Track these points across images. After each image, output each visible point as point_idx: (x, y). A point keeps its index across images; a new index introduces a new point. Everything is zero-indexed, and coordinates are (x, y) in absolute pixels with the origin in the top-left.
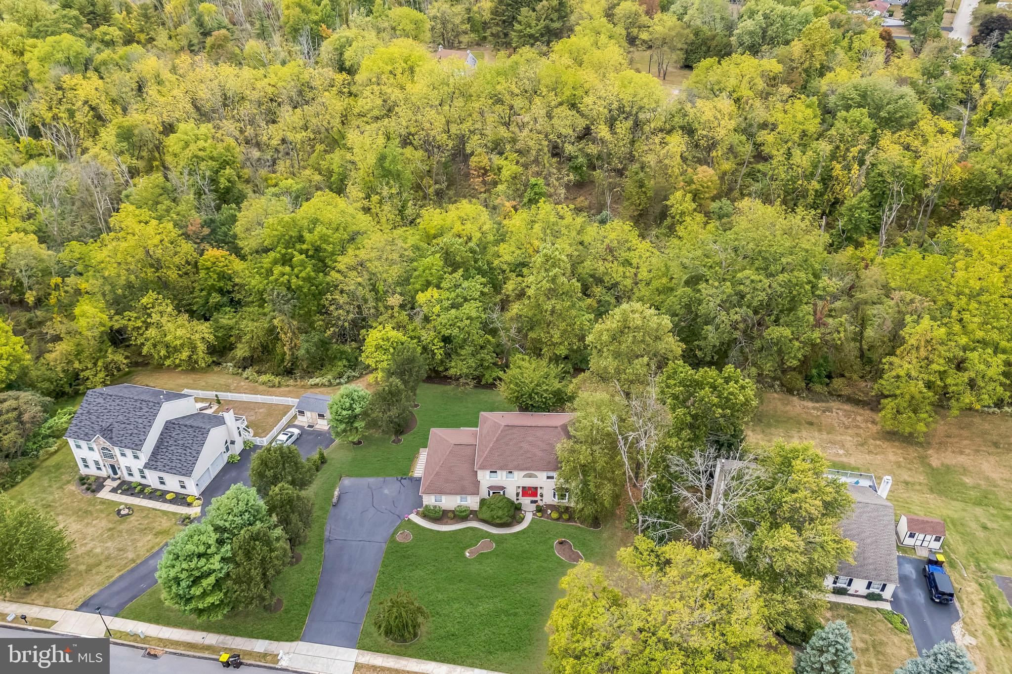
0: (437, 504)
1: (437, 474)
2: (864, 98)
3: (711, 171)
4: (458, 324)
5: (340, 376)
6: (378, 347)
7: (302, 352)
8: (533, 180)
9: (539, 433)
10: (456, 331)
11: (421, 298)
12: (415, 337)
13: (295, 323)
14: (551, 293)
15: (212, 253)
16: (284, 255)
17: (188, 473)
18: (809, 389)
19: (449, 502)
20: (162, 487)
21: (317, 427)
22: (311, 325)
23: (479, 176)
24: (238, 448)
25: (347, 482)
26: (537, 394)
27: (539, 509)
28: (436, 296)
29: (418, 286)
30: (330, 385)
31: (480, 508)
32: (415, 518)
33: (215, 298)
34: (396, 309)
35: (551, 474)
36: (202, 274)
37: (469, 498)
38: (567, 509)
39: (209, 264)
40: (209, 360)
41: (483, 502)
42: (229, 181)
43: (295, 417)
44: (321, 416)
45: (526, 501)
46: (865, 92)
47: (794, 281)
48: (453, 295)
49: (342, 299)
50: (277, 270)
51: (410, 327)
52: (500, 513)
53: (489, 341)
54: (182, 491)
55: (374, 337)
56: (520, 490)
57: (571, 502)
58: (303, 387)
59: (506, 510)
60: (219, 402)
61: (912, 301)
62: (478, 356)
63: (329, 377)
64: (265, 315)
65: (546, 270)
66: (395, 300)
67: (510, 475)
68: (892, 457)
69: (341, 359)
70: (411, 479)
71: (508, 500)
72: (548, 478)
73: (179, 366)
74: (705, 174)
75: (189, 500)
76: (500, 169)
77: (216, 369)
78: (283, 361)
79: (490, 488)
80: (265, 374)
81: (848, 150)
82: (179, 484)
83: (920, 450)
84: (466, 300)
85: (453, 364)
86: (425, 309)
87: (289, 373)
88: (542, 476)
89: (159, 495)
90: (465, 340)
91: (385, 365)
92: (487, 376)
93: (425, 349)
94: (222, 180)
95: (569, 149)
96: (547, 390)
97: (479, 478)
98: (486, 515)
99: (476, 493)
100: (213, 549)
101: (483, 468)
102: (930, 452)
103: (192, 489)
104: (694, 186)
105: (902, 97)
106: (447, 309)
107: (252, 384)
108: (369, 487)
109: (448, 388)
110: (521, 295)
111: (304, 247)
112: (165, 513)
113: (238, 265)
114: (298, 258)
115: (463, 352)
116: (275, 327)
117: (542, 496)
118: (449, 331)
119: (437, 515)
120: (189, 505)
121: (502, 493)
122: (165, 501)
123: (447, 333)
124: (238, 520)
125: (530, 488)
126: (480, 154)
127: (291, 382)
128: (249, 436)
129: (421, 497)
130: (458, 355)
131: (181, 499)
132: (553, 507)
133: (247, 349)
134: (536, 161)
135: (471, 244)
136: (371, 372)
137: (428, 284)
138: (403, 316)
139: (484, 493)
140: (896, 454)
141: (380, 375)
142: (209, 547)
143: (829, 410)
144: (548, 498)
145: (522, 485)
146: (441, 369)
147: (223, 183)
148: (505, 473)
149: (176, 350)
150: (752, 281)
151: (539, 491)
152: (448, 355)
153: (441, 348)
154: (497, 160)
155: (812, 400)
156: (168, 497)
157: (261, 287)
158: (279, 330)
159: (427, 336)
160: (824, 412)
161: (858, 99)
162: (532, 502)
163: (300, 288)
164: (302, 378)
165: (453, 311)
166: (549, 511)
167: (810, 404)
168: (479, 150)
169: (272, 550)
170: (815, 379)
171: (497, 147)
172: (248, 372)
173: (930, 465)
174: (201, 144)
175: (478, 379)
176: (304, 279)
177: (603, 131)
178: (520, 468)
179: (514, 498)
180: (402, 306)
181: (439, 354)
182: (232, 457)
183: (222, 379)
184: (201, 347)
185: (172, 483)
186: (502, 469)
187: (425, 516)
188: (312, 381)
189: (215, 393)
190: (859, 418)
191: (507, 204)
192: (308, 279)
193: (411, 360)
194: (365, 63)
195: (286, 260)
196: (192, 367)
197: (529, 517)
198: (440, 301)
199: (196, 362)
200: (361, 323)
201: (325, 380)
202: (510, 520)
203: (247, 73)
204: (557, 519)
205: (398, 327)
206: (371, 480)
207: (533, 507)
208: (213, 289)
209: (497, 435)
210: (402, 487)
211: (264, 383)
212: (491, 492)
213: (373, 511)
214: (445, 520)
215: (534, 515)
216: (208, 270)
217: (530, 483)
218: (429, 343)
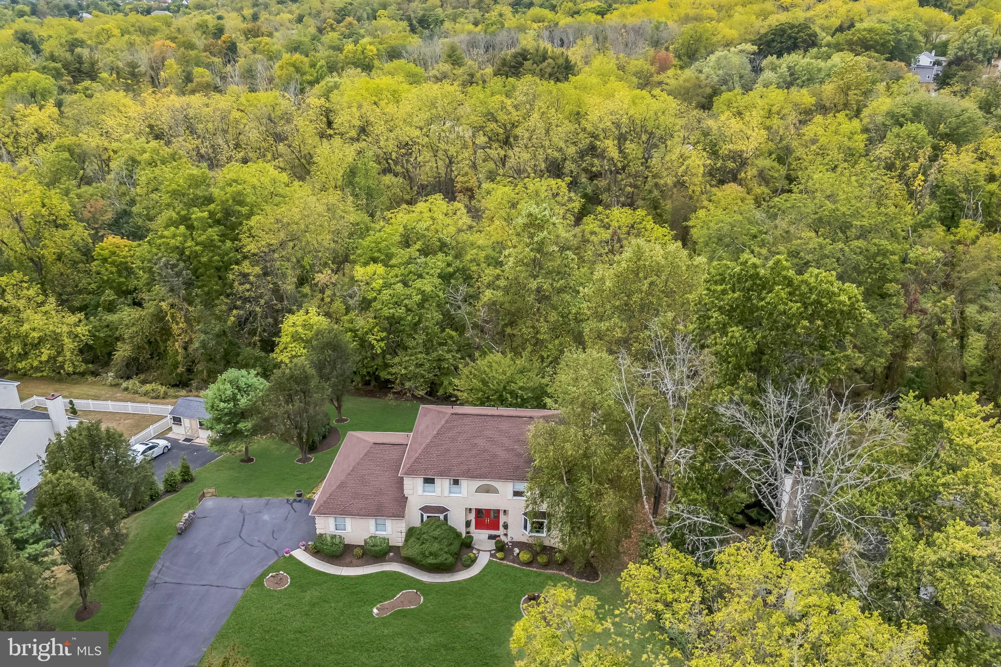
0: (338, 533)
4: (406, 301)
10: (402, 310)
12: (351, 330)
13: (191, 309)
15: (113, 241)
19: (356, 531)
21: (196, 441)
25: (209, 502)
26: (511, 392)
27: (501, 547)
31: (406, 540)
32: (301, 555)
34: (328, 293)
35: (519, 487)
36: (96, 265)
37: (389, 524)
38: (546, 550)
39: (106, 253)
41: (411, 532)
43: (169, 427)
44: (203, 426)
45: (481, 537)
49: (253, 273)
52: (436, 547)
53: (452, 338)
55: (292, 324)
56: (472, 517)
57: (550, 538)
59: (445, 542)
62: (435, 355)
66: (324, 276)
67: (455, 488)
71: (452, 529)
72: (517, 494)
73: (38, 370)
77: (90, 379)
78: (175, 366)
79: (425, 509)
80: (151, 383)
85: (397, 360)
86: (364, 288)
88: (506, 488)
90: (415, 326)
92: (445, 383)
93: (363, 344)
97: (406, 492)
98: (413, 551)
99: (401, 515)
101: (412, 472)
108: (241, 511)
109: (390, 397)
115: (411, 343)
116: (164, 314)
117: (506, 527)
118: (391, 311)
119: (334, 548)
121: (442, 517)
125: (488, 511)
126: (466, 174)
129: (314, 522)
130: (406, 348)
132: (522, 545)
133: (129, 348)
139: (413, 516)
144: (516, 530)
145: (474, 507)
146: (379, 370)
148: (447, 483)
151: (502, 519)
152: (390, 350)
153: (382, 340)
158: (168, 318)
159: (365, 323)
162: (491, 537)
163: (195, 254)
164: (199, 389)
166: (517, 550)
168: (466, 169)
172: (130, 383)
175: (432, 386)
176: (204, 245)
178: (471, 475)
179: (462, 530)
181: (380, 349)
183: (91, 389)
186: (443, 474)
187: (317, 552)
189: (72, 400)
193: (332, 346)
196: (55, 373)
197: (483, 560)
202: (451, 559)
204: (529, 564)
205: (327, 314)
206: (248, 503)
207: (491, 545)
208: (109, 283)
209: (439, 427)
210: (292, 511)
211: (146, 394)
212: (425, 516)
213: (237, 543)
214: (348, 560)
215: (492, 555)
216: (105, 260)
217: (487, 502)
218: (367, 333)
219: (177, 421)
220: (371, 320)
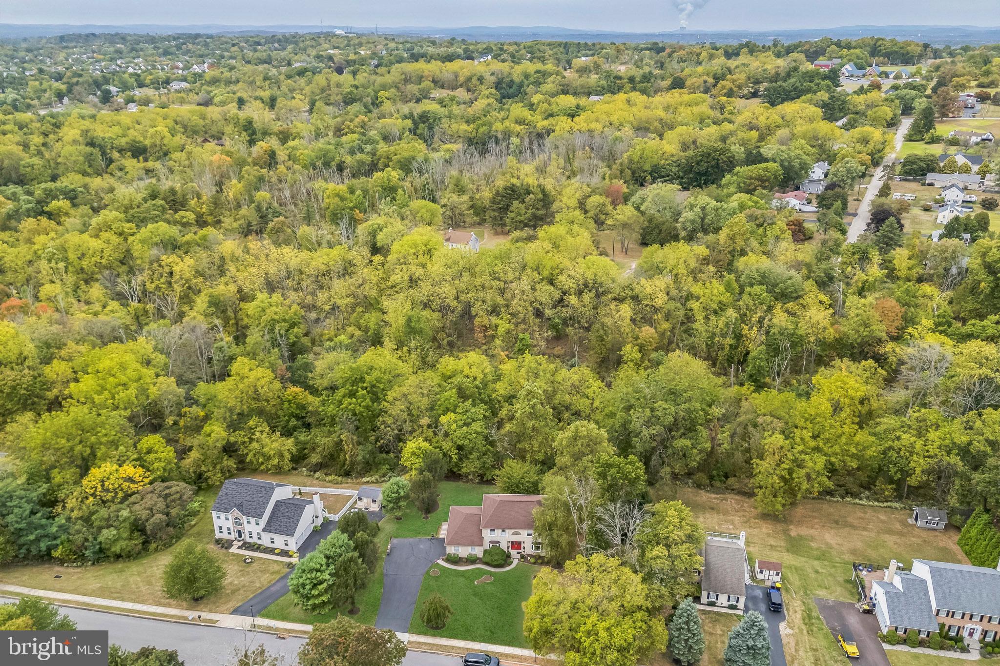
0: (456, 552)
1: (456, 533)
2: (764, 279)
3: (652, 330)
4: (468, 437)
5: (384, 475)
6: (413, 454)
7: (360, 458)
8: (521, 336)
9: (521, 505)
10: (467, 442)
11: (443, 419)
12: (438, 447)
13: (355, 438)
14: (532, 416)
15: (294, 390)
16: (351, 391)
17: (291, 534)
18: (712, 486)
19: (463, 552)
20: (272, 546)
21: (371, 509)
22: (366, 439)
23: (481, 332)
24: (319, 522)
25: (395, 541)
26: (522, 484)
27: (522, 557)
28: (453, 418)
29: (440, 412)
30: (377, 482)
31: (484, 555)
32: (440, 562)
33: (293, 422)
34: (425, 428)
36: (286, 405)
37: (477, 548)
38: (541, 557)
39: (290, 397)
40: (290, 465)
41: (485, 551)
42: (296, 337)
43: (355, 502)
44: (374, 501)
45: (514, 553)
46: (764, 274)
47: (692, 408)
48: (465, 417)
49: (390, 421)
50: (347, 401)
51: (435, 440)
52: (497, 558)
53: (489, 450)
54: (286, 548)
55: (411, 446)
56: (510, 544)
57: (543, 553)
58: (358, 483)
59: (501, 555)
60: (300, 493)
61: (772, 422)
62: (482, 460)
63: (377, 476)
64: (335, 432)
65: (529, 400)
66: (424, 421)
67: (503, 533)
68: (765, 530)
69: (384, 464)
70: (438, 539)
71: (503, 550)
72: (529, 534)
73: (270, 470)
74: (647, 332)
75: (290, 553)
76: (496, 326)
77: (294, 472)
78: (344, 465)
79: (491, 542)
80: (331, 475)
81: (751, 317)
82: (284, 543)
83: (784, 525)
84: (473, 421)
85: (464, 465)
86: (446, 427)
87: (347, 474)
88: (524, 533)
89: (271, 551)
90: (473, 448)
91: (417, 465)
92: (488, 474)
93: (444, 455)
94: (292, 337)
95: (548, 312)
96: (528, 481)
97: (483, 535)
98: (487, 559)
99: (481, 544)
100: (324, 567)
101: (485, 527)
102: (791, 527)
103: (293, 547)
104: (639, 341)
105: (790, 278)
106: (461, 427)
107: (322, 483)
108: (410, 543)
109: (461, 483)
110: (511, 418)
111: (365, 385)
112: (275, 561)
113: (311, 398)
114: (361, 392)
115: (472, 457)
116: (342, 441)
117: (524, 548)
119: (456, 559)
120: (291, 556)
121: (498, 545)
122: (275, 554)
123: (460, 443)
124: (338, 551)
125: (516, 542)
126: (482, 316)
127: (349, 480)
128: (326, 514)
129: (445, 548)
130: (468, 458)
131: (285, 553)
132: (531, 556)
133: (319, 457)
134: (524, 321)
135: (477, 382)
136: (407, 472)
137: (447, 410)
138: (430, 433)
139: (486, 546)
140: (767, 528)
141: (414, 472)
142: (322, 566)
143: (726, 499)
144: (529, 549)
145: (511, 540)
146: (455, 470)
147: (292, 338)
148: (500, 531)
149: (269, 458)
150: (664, 409)
151: (523, 545)
152: (460, 459)
153: (456, 454)
154: (494, 320)
155: (713, 493)
156: (276, 551)
157: (334, 412)
158: (344, 443)
159: (446, 445)
160: (722, 501)
161: (759, 278)
162: (518, 553)
163: (361, 413)
164: (356, 478)
165: (465, 428)
166: (529, 558)
167: (713, 496)
168: (482, 313)
169: (359, 569)
170: (716, 478)
171: (495, 311)
172: (317, 474)
173: (789, 535)
174: (274, 309)
175: (481, 476)
176: (364, 407)
177: (573, 300)
178: (510, 528)
179: (506, 550)
180: (429, 426)
181: (455, 458)
182: (316, 527)
183: (300, 479)
184: (287, 456)
185: (279, 542)
186: (498, 528)
187: (448, 560)
188: (365, 479)
189: (297, 488)
190: (745, 505)
191: (502, 353)
192: (367, 407)
193: (436, 462)
194: (395, 247)
195: (352, 394)
196: (278, 471)
197: (515, 562)
198: (456, 422)
199: (282, 467)
200: (400, 438)
201: (374, 479)
202: (503, 562)
203: (305, 254)
204: (534, 563)
205: (426, 440)
206: (411, 540)
207: (519, 556)
208: (293, 415)
209: (494, 507)
210: (432, 544)
211: (330, 481)
212: (491, 545)
213: (413, 557)
214: (461, 563)
215: (519, 560)
216: (290, 401)
217: (516, 538)
219: (360, 499)
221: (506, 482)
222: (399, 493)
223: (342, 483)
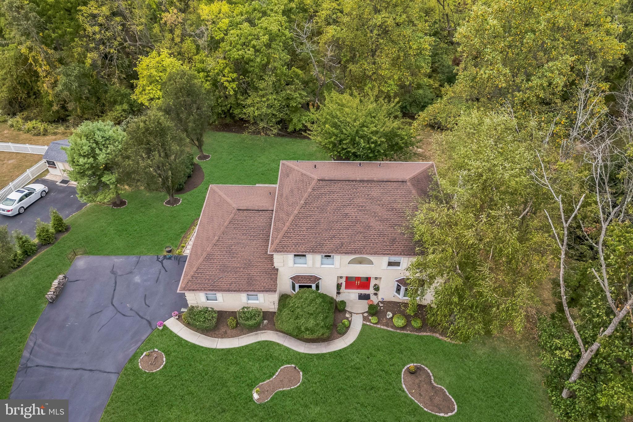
0: (209, 304)
1: (212, 257)
4: (254, 42)
9: (376, 192)
12: (203, 71)
25: (81, 262)
26: (362, 137)
27: (374, 311)
32: (174, 325)
35: (394, 259)
37: (261, 296)
41: (284, 298)
43: (47, 170)
45: (352, 297)
52: (311, 323)
53: (297, 76)
56: (343, 281)
59: (321, 317)
62: (283, 94)
67: (326, 260)
69: (121, 103)
70: (176, 259)
71: (324, 297)
72: (390, 264)
79: (295, 279)
80: (31, 120)
85: (249, 101)
86: (211, 28)
88: (381, 261)
90: (264, 67)
91: (160, 102)
92: (295, 120)
93: (215, 84)
96: (376, 132)
97: (276, 265)
98: (288, 326)
99: (272, 289)
101: (282, 249)
106: (238, 25)
108: (113, 272)
109: (245, 135)
115: (262, 85)
117: (377, 288)
118: (240, 53)
119: (208, 322)
121: (314, 286)
123: (239, 57)
125: (359, 278)
129: (183, 293)
130: (256, 90)
132: (395, 308)
139: (285, 287)
144: (389, 293)
145: (345, 275)
148: (318, 257)
151: (373, 283)
152: (242, 91)
153: (233, 80)
158: (31, 61)
159: (215, 65)
162: (363, 297)
166: (390, 315)
175: (283, 123)
178: (345, 250)
179: (332, 293)
181: (232, 90)
186: (314, 251)
187: (191, 323)
197: (357, 325)
198: (230, 16)
202: (328, 330)
204: (403, 328)
206: (118, 260)
207: (363, 306)
209: (306, 195)
210: (163, 271)
212: (297, 286)
213: (109, 312)
214: (223, 330)
215: (365, 319)
217: (359, 271)
218: (218, 74)
219: (52, 164)
220: (221, 61)
221: (331, 134)
222: (95, 157)
223: (45, 133)
